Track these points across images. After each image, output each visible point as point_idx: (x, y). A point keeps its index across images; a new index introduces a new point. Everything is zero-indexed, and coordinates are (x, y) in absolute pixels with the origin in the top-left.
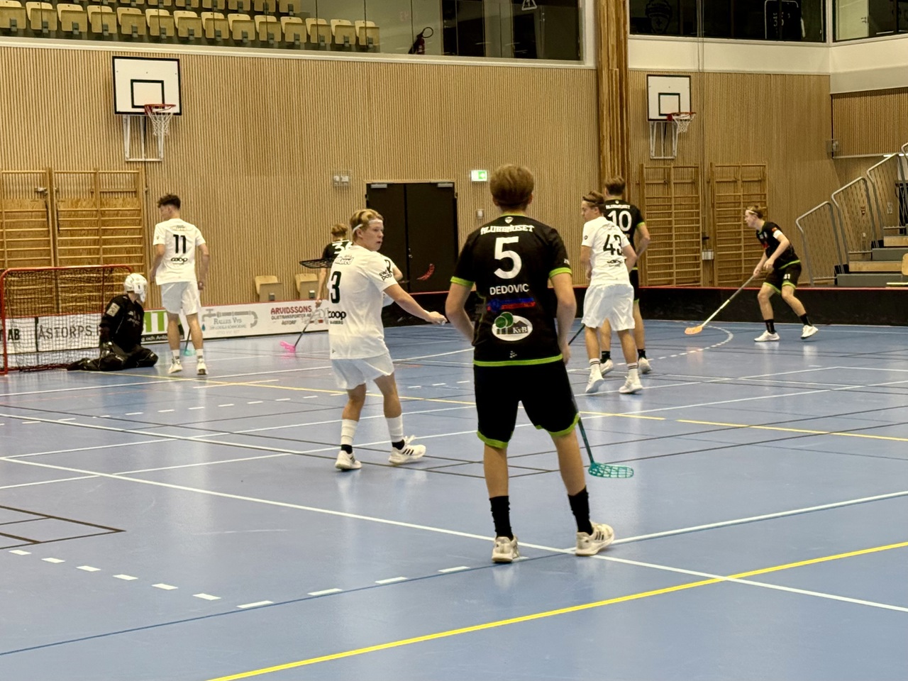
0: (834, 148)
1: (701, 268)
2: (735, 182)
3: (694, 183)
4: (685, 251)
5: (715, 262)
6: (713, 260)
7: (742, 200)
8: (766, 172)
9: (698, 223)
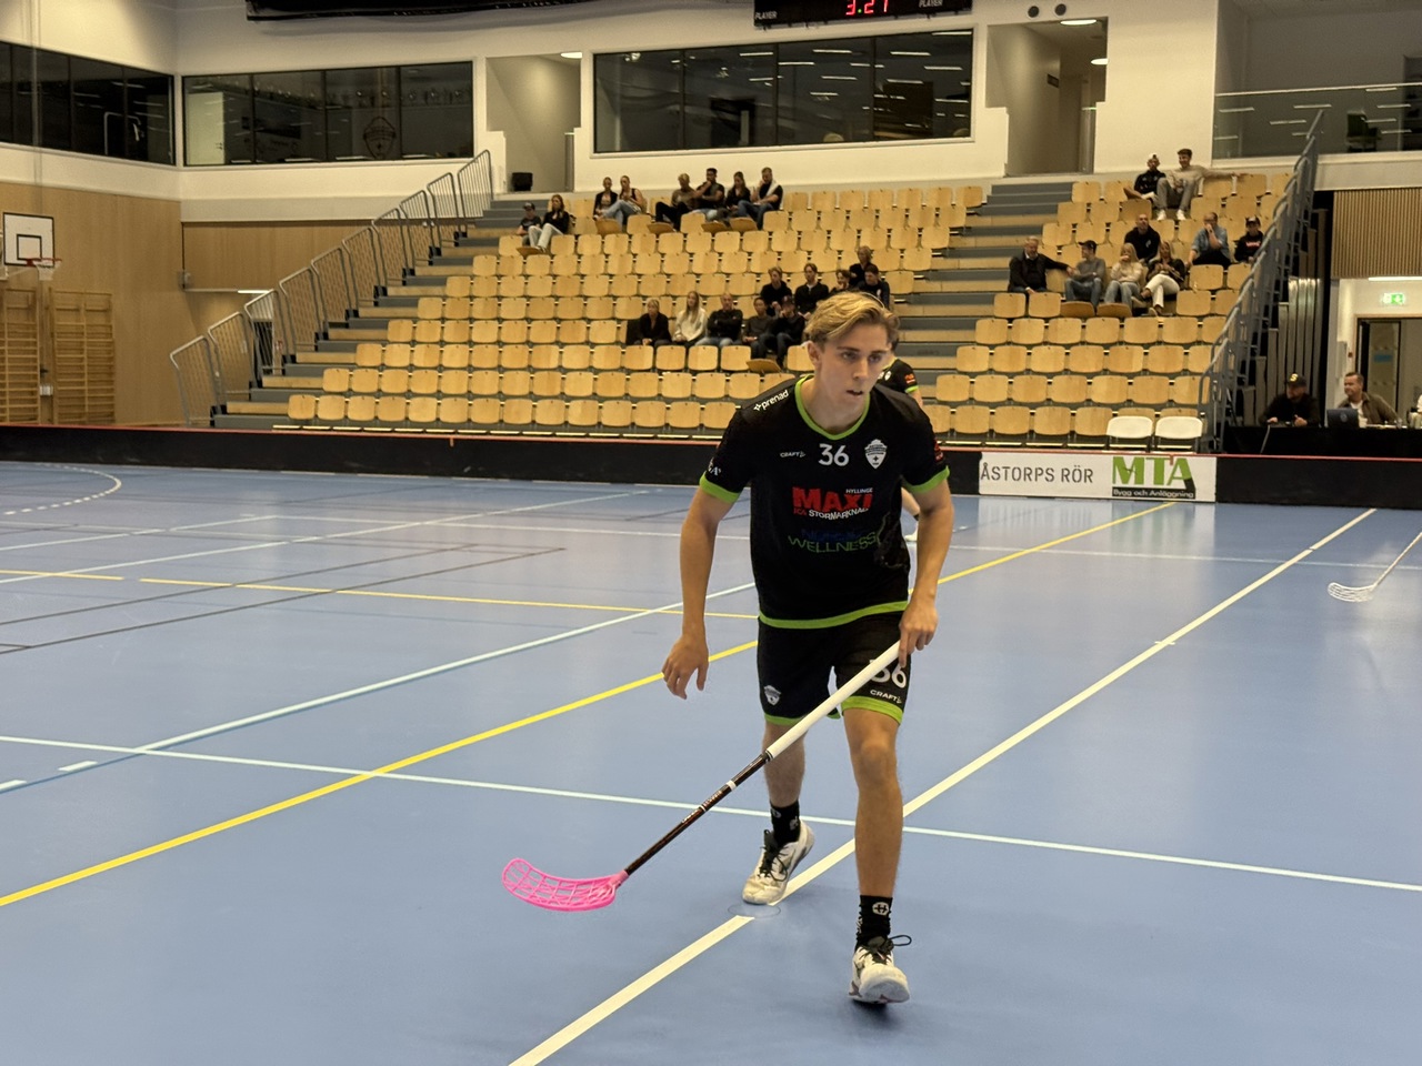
0: (186, 279)
1: (38, 405)
2: (77, 310)
3: (30, 309)
4: (20, 385)
5: (55, 399)
6: (52, 396)
7: (85, 331)
8: (112, 300)
9: (35, 352)
